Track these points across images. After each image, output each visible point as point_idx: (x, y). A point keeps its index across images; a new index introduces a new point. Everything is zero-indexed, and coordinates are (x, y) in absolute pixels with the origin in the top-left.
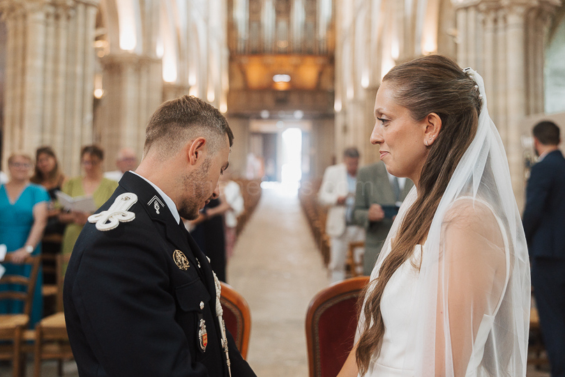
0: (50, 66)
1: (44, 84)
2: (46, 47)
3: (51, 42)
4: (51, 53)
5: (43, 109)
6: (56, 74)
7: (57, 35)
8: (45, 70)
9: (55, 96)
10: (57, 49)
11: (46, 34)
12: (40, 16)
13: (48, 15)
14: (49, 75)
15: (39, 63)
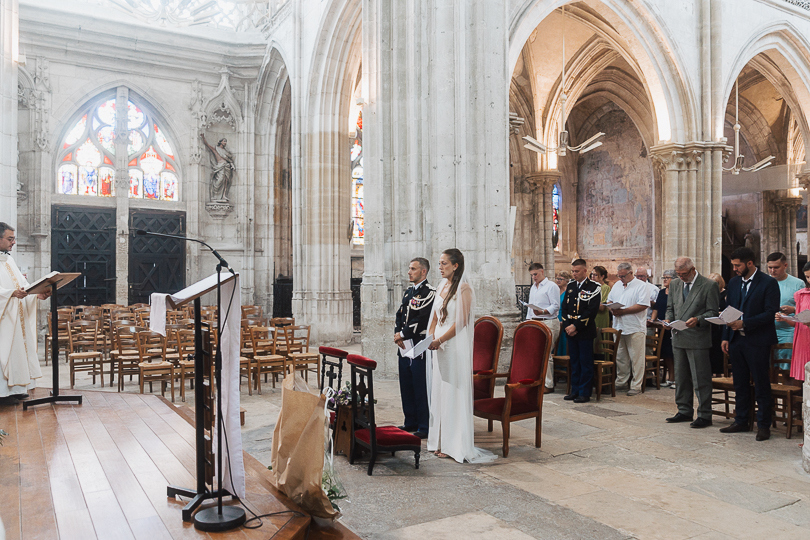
0: (684, 203)
1: (680, 218)
2: (680, 189)
3: (684, 184)
4: (684, 192)
5: (679, 236)
6: (689, 208)
7: (688, 177)
8: (680, 206)
9: (688, 226)
10: (689, 189)
11: (680, 180)
12: (674, 166)
13: (680, 164)
14: (683, 210)
15: (674, 202)
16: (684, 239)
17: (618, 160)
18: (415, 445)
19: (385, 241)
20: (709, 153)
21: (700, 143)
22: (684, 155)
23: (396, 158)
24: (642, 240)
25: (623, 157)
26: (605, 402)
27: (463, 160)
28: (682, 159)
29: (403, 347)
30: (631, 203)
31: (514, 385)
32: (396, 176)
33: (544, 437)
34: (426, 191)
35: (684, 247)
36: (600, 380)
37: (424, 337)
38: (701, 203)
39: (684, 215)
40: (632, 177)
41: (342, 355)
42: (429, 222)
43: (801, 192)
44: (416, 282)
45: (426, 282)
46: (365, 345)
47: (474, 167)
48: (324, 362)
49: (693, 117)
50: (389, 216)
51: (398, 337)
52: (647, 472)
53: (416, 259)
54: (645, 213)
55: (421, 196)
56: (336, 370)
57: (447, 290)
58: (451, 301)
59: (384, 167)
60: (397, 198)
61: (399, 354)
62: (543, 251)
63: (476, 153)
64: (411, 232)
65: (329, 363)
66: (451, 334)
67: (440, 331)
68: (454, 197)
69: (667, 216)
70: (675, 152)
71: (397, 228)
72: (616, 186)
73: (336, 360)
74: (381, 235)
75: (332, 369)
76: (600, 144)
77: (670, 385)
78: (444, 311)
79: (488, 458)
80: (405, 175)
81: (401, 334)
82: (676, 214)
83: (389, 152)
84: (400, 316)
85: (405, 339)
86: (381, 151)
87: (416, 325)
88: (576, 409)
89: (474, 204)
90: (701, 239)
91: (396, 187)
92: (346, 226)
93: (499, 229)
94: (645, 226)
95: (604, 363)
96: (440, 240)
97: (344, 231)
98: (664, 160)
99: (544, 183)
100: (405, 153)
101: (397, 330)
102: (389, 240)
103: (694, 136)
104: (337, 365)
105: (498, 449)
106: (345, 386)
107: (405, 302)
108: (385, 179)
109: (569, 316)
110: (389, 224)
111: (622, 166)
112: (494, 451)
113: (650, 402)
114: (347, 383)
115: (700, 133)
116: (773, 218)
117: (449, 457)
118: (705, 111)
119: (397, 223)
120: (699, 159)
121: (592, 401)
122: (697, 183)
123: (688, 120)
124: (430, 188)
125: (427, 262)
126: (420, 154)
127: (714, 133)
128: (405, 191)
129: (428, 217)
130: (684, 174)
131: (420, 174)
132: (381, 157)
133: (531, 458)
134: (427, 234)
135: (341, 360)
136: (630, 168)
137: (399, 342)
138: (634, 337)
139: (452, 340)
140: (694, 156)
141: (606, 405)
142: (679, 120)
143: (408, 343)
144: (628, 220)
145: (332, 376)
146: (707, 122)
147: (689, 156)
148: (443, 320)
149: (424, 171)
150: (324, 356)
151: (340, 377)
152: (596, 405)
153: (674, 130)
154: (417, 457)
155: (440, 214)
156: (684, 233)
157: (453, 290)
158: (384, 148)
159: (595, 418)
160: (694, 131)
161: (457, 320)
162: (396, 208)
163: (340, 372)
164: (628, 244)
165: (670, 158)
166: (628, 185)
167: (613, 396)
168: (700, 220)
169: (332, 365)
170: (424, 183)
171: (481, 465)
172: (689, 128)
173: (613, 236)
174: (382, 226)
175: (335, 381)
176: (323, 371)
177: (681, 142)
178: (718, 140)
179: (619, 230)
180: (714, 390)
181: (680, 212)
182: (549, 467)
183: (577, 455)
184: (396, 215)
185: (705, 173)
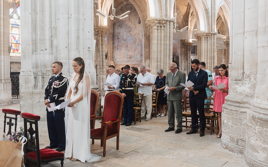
0: (159, 42)
1: (157, 48)
2: (158, 36)
4: (159, 38)
5: (157, 55)
6: (161, 44)
7: (161, 32)
8: (158, 43)
9: (161, 51)
10: (161, 37)
11: (158, 33)
12: (156, 27)
13: (158, 27)
14: (159, 45)
15: (156, 42)
16: (159, 56)
17: (129, 24)
18: (61, 157)
19: (33, 54)
20: (168, 23)
21: (165, 19)
22: (159, 23)
23: (38, 13)
24: (138, 57)
25: (131, 23)
26: (138, 124)
27: (73, 16)
28: (158, 25)
29: (50, 107)
30: (135, 42)
31: (108, 122)
32: (38, 22)
33: (120, 144)
34: (54, 30)
35: (159, 60)
36: (136, 115)
37: (63, 101)
38: (165, 42)
39: (159, 47)
40: (135, 32)
41: (17, 113)
42: (55, 45)
43: (192, 41)
44: (56, 74)
45: (61, 74)
46: (22, 105)
47: (78, 20)
48: (5, 117)
49: (163, 8)
50: (34, 42)
51: (47, 102)
52: (167, 156)
53: (56, 62)
54: (140, 46)
55: (51, 32)
56: (13, 121)
57: (77, 78)
58: (80, 83)
59: (32, 17)
60: (39, 33)
61: (47, 110)
62: (101, 61)
63: (79, 14)
64: (46, 49)
65: (8, 117)
66: (81, 99)
67: (74, 98)
68: (68, 33)
69: (153, 47)
70: (156, 22)
71: (39, 48)
72: (129, 35)
73: (14, 116)
74: (31, 51)
75: (11, 121)
76: (128, 16)
77: (160, 115)
78: (76, 88)
79: (96, 158)
80: (43, 22)
81: (49, 100)
82: (156, 47)
83: (34, 10)
84: (47, 91)
85: (50, 102)
86: (30, 9)
87: (57, 95)
88: (127, 129)
89: (78, 38)
90: (165, 56)
91: (38, 27)
92: (7, 46)
93: (90, 49)
94: (140, 51)
95: (137, 108)
96: (61, 54)
97: (7, 49)
98: (152, 24)
99: (102, 32)
100: (43, 11)
101: (46, 98)
102: (35, 53)
103: (163, 16)
104: (14, 119)
105: (101, 152)
106: (20, 130)
107: (50, 84)
108: (32, 23)
109: (123, 88)
110: (34, 45)
111: (131, 27)
112: (99, 154)
113: (155, 123)
114: (21, 128)
115: (165, 15)
116: (183, 50)
117: (78, 160)
118: (167, 6)
119: (39, 45)
120: (165, 25)
121: (133, 125)
122: (164, 34)
123: (161, 10)
124: (56, 29)
125: (62, 63)
126: (51, 12)
127: (170, 15)
128: (43, 30)
129: (55, 43)
130: (159, 31)
131: (51, 22)
132: (30, 12)
133: (116, 156)
134: (54, 51)
135: (16, 116)
136: (134, 28)
137: (48, 104)
138: (147, 97)
139: (80, 102)
140: (163, 24)
141: (138, 126)
142: (158, 8)
143: (53, 105)
144: (133, 49)
145: (10, 124)
146: (168, 11)
147: (162, 23)
148: (76, 92)
149: (53, 20)
150: (5, 114)
151: (16, 125)
152: (135, 126)
153: (156, 13)
154: (62, 163)
155: (61, 41)
156: (159, 54)
157: (81, 78)
158: (32, 8)
159: (137, 133)
160: (163, 14)
161: (84, 92)
162: (38, 37)
163: (16, 122)
164: (133, 58)
165: (154, 24)
166: (133, 35)
167: (140, 122)
168: (165, 49)
169: (11, 119)
170: (53, 26)
171: (94, 163)
172: (161, 13)
173: (127, 55)
174: (31, 47)
175: (13, 128)
176: (5, 122)
177: (158, 18)
178: (172, 18)
179: (130, 53)
180: (183, 117)
181: (157, 46)
182: (126, 159)
183: (135, 152)
184: (38, 41)
185: (167, 31)
